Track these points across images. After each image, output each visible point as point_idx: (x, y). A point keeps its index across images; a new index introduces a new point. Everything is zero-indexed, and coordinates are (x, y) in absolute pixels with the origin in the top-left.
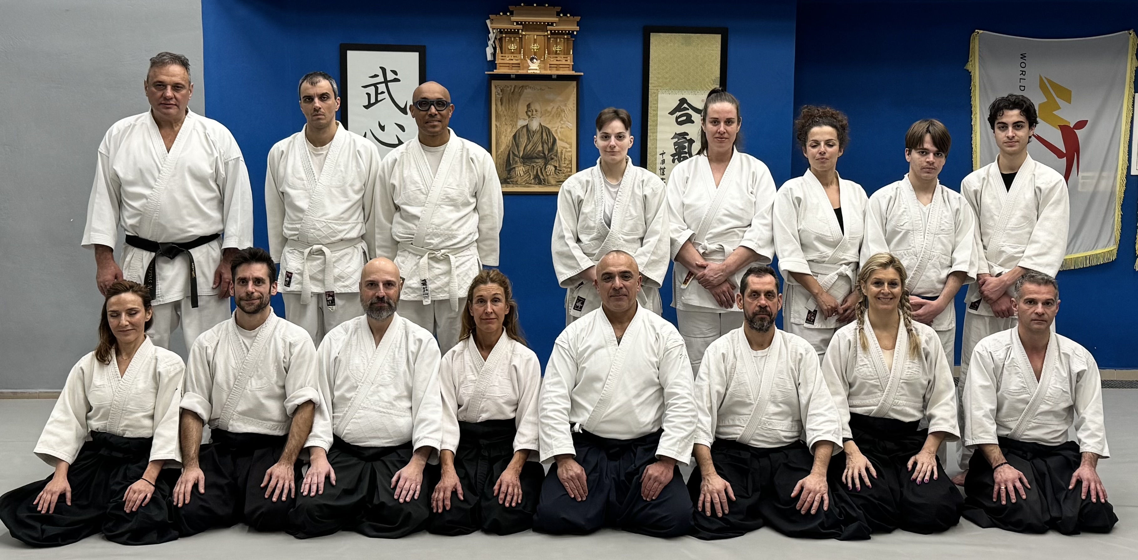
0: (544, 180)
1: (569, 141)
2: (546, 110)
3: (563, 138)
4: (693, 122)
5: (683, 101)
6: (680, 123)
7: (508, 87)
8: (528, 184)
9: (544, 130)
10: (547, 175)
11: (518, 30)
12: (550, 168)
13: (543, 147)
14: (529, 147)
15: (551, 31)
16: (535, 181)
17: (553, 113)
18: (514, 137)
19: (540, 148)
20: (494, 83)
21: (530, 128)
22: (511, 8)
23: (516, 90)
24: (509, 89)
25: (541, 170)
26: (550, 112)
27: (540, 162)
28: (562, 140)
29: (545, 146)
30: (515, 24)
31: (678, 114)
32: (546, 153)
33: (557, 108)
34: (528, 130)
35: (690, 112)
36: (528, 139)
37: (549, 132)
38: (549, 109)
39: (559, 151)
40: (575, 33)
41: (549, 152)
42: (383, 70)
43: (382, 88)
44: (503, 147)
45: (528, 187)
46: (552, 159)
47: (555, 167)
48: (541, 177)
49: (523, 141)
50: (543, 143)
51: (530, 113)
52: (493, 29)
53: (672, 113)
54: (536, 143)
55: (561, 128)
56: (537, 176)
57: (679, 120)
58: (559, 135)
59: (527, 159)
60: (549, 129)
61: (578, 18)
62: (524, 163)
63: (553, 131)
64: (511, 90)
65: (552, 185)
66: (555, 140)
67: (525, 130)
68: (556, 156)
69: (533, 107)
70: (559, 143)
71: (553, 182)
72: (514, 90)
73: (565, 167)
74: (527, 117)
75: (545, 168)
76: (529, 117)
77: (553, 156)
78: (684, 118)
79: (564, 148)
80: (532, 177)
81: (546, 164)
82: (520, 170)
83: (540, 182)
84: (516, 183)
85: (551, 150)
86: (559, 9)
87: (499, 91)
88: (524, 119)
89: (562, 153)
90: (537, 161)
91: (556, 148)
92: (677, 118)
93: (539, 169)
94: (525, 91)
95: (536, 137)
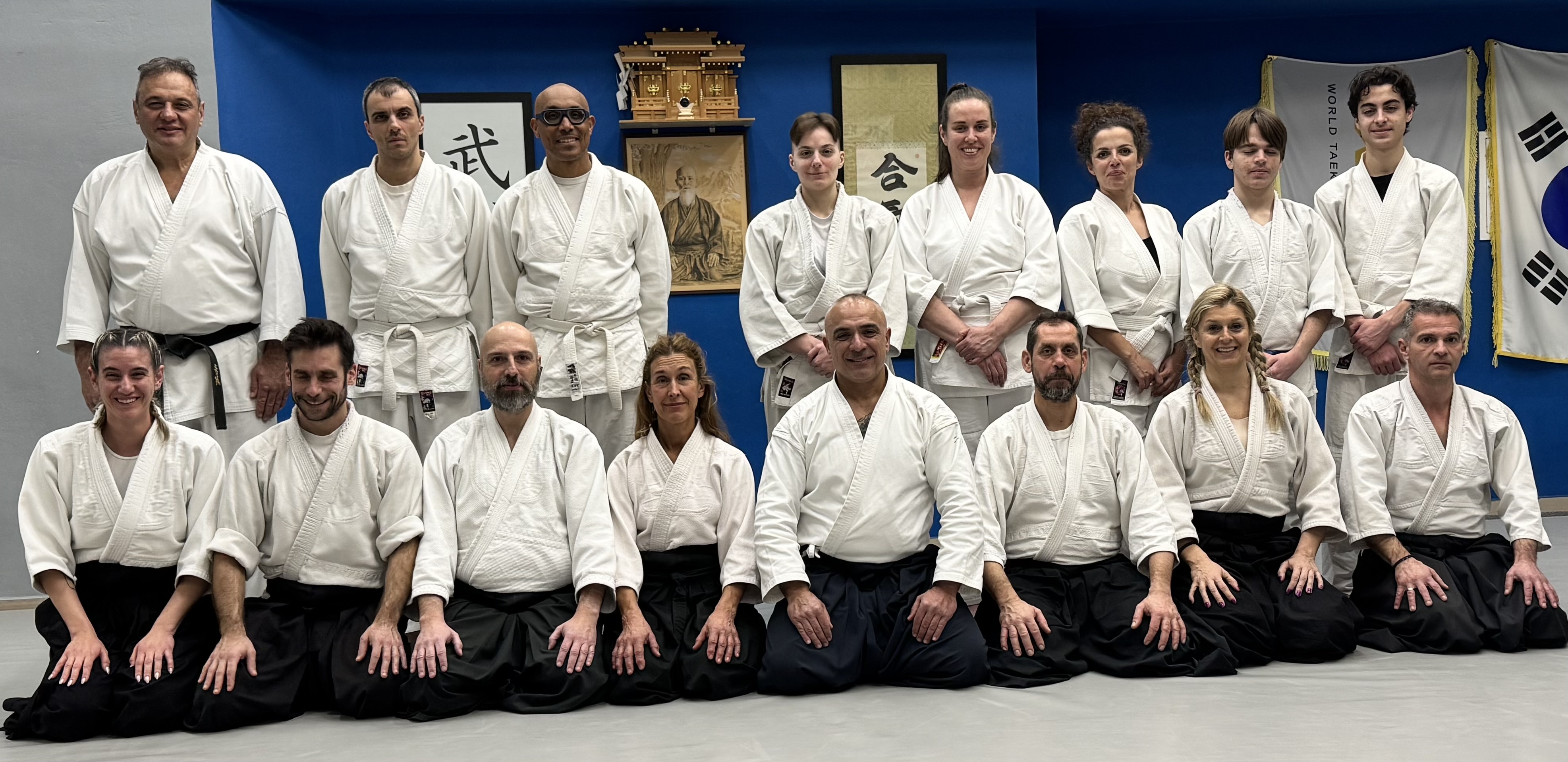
0: (706, 274)
1: (737, 218)
2: (704, 176)
3: (729, 215)
4: (905, 186)
5: (890, 157)
6: (888, 188)
7: (649, 147)
8: (684, 280)
9: (702, 205)
10: (710, 268)
11: (661, 63)
12: (714, 257)
13: (701, 228)
14: (682, 230)
15: (706, 64)
16: (693, 275)
17: (712, 182)
19: (698, 230)
20: (629, 142)
21: (683, 203)
22: (649, 35)
23: (660, 151)
24: (650, 149)
25: (701, 260)
26: (710, 180)
27: (699, 249)
28: (727, 217)
29: (705, 227)
30: (656, 54)
31: (885, 175)
32: (707, 236)
33: (719, 174)
34: (680, 206)
35: (901, 171)
36: (681, 218)
37: (709, 207)
38: (708, 175)
39: (724, 233)
40: (739, 65)
41: (710, 236)
42: (474, 129)
43: (472, 153)
45: (684, 284)
46: (715, 244)
47: (720, 255)
48: (702, 270)
49: (674, 221)
50: (701, 224)
51: (681, 182)
52: (624, 63)
53: (876, 174)
54: (690, 225)
55: (725, 201)
56: (695, 269)
57: (886, 184)
58: (723, 211)
59: (681, 246)
60: (708, 204)
61: (742, 47)
62: (676, 252)
63: (714, 205)
64: (653, 150)
65: (717, 281)
66: (717, 219)
67: (675, 205)
68: (721, 240)
69: (685, 174)
70: (723, 222)
71: (718, 276)
72: (658, 150)
73: (732, 255)
74: (677, 188)
75: (706, 257)
76: (681, 187)
77: (716, 241)
78: (893, 180)
79: (731, 228)
80: (688, 271)
81: (707, 253)
83: (700, 277)
85: (712, 232)
86: (714, 34)
87: (637, 153)
88: (674, 191)
89: (728, 235)
90: (695, 247)
91: (719, 229)
92: (883, 181)
93: (698, 259)
94: (674, 151)
95: (692, 216)
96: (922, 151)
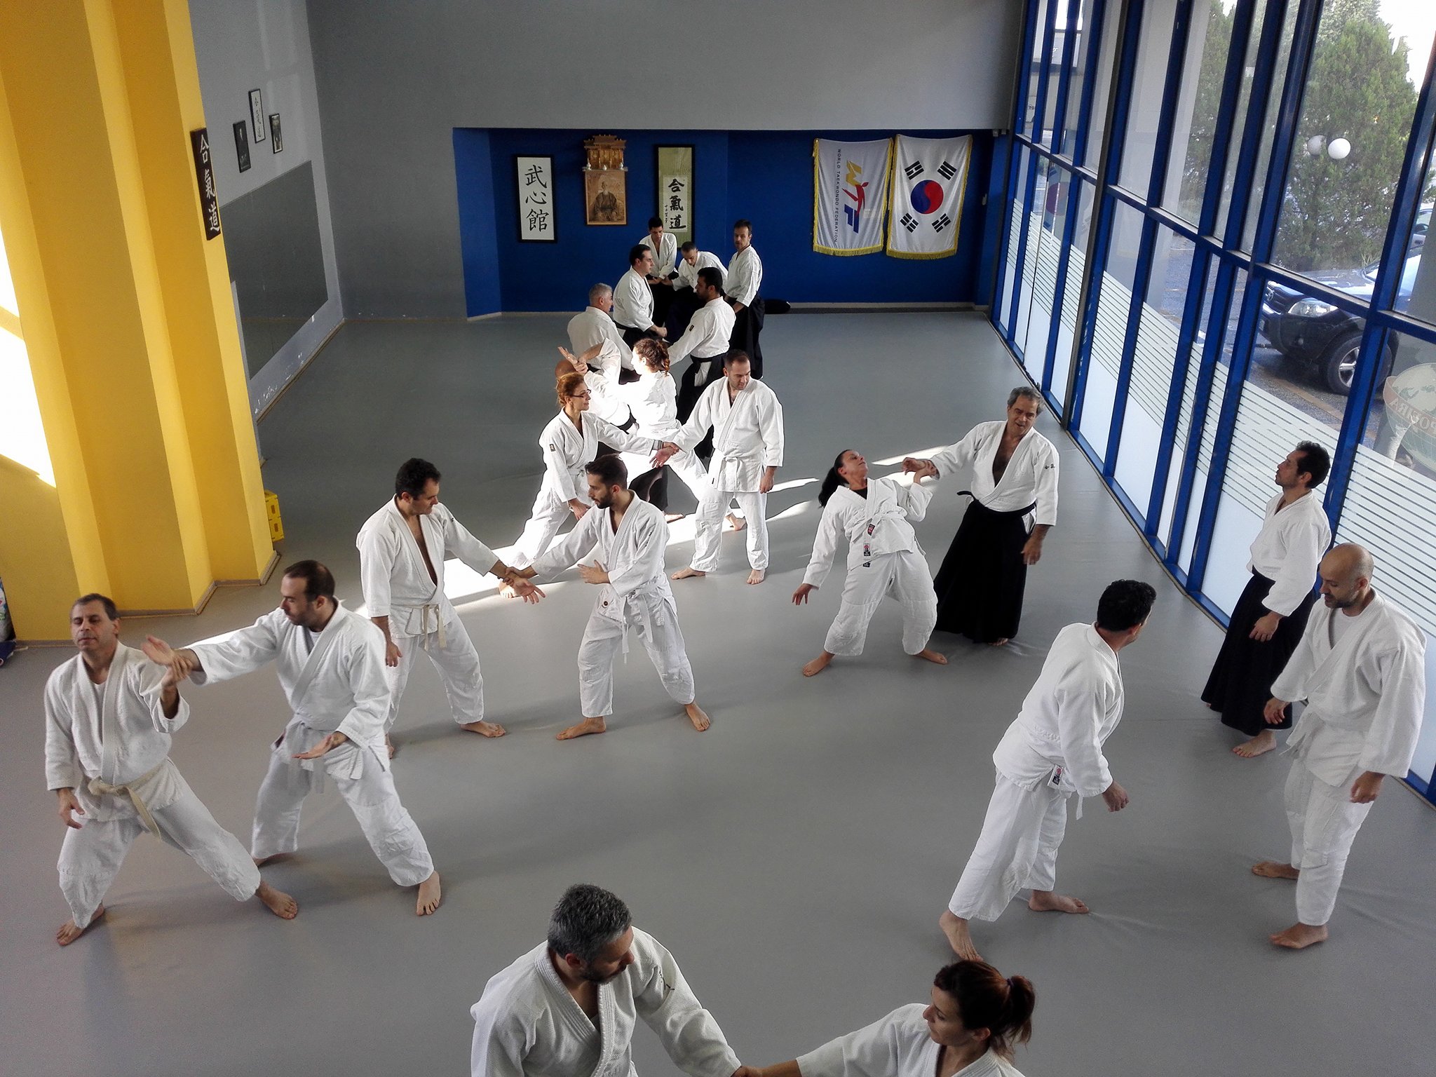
0: (611, 219)
4: (680, 191)
5: (675, 180)
6: (674, 191)
8: (604, 221)
9: (610, 195)
10: (613, 217)
11: (598, 148)
12: (614, 213)
14: (604, 204)
15: (613, 149)
18: (597, 198)
19: (609, 204)
20: (587, 173)
21: (604, 194)
24: (593, 175)
25: (610, 214)
27: (609, 210)
29: (611, 203)
30: (596, 146)
31: (673, 187)
32: (612, 206)
35: (679, 185)
36: (603, 199)
37: (613, 195)
39: (618, 205)
40: (624, 149)
42: (535, 166)
43: (534, 175)
44: (591, 203)
47: (616, 213)
48: (610, 217)
49: (601, 200)
50: (610, 201)
52: (586, 148)
53: (670, 186)
54: (607, 201)
56: (608, 217)
59: (603, 209)
61: (625, 141)
62: (602, 211)
63: (615, 195)
65: (615, 222)
66: (616, 200)
67: (602, 195)
68: (617, 207)
69: (605, 184)
70: (618, 201)
71: (615, 220)
75: (612, 213)
76: (603, 189)
77: (615, 208)
78: (676, 189)
80: (606, 218)
81: (612, 211)
82: (600, 214)
83: (609, 220)
84: (598, 221)
85: (614, 204)
86: (616, 137)
87: (589, 176)
88: (601, 190)
91: (616, 203)
94: (601, 176)
95: (607, 198)
96: (686, 179)
